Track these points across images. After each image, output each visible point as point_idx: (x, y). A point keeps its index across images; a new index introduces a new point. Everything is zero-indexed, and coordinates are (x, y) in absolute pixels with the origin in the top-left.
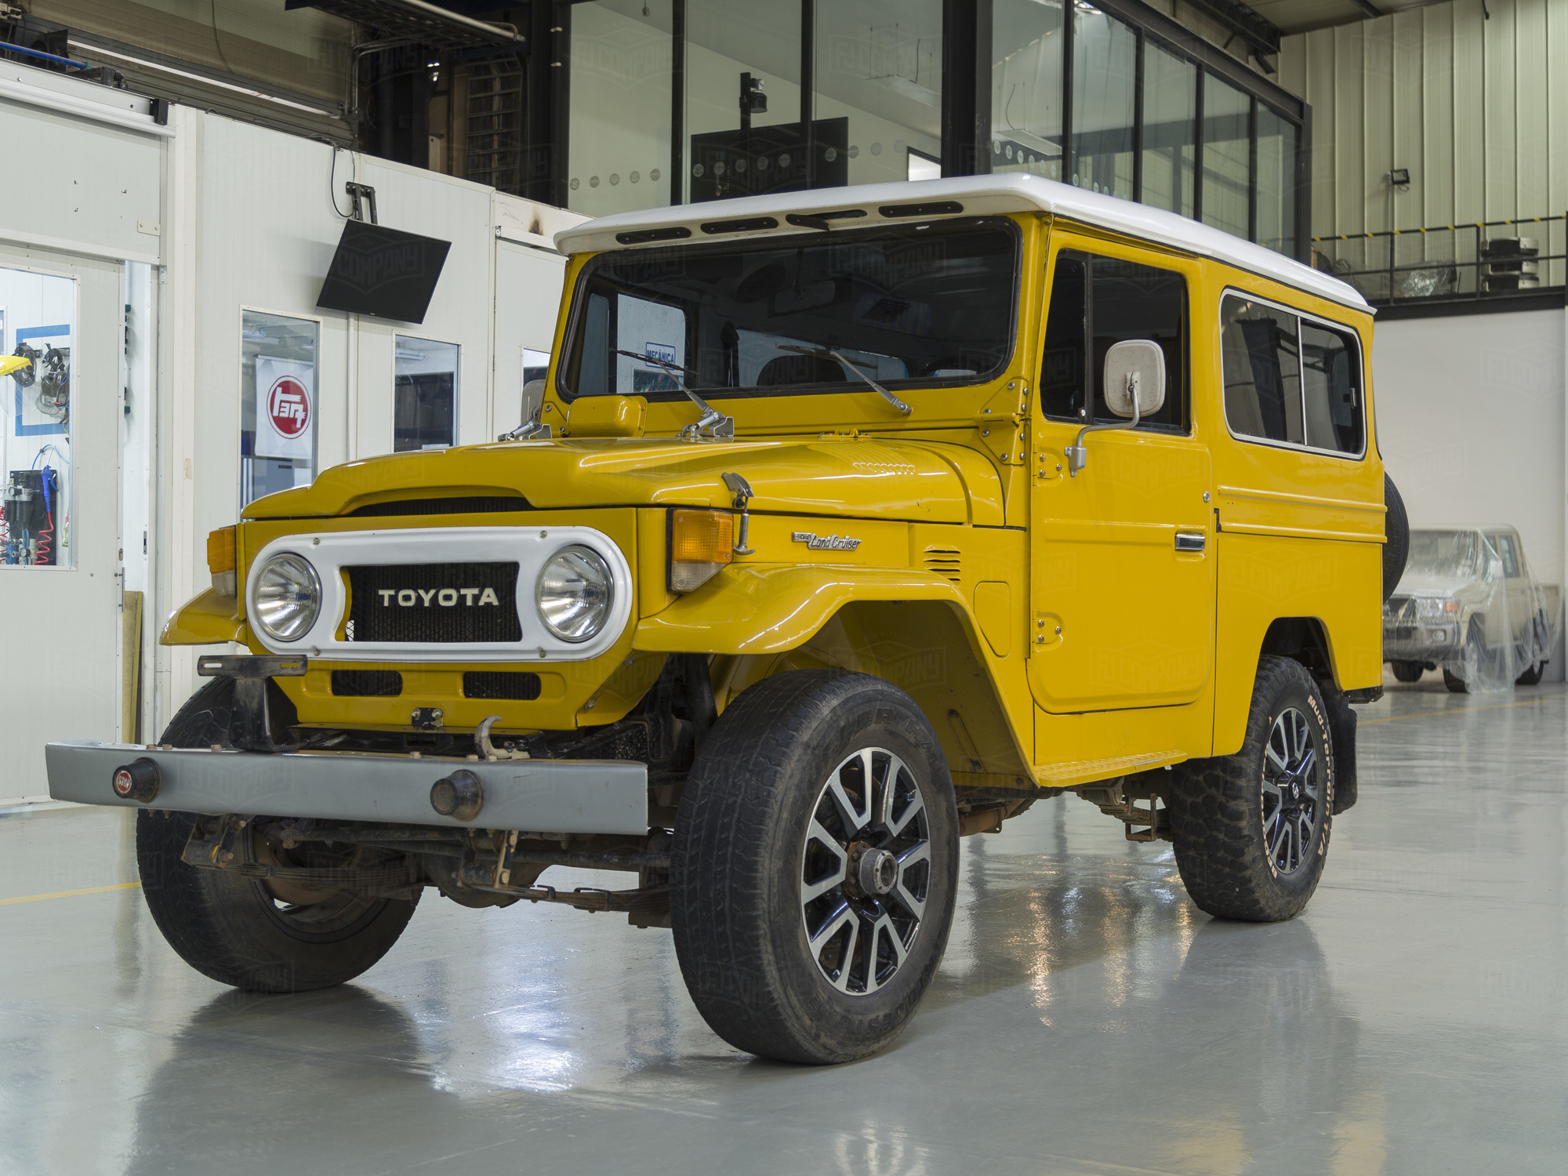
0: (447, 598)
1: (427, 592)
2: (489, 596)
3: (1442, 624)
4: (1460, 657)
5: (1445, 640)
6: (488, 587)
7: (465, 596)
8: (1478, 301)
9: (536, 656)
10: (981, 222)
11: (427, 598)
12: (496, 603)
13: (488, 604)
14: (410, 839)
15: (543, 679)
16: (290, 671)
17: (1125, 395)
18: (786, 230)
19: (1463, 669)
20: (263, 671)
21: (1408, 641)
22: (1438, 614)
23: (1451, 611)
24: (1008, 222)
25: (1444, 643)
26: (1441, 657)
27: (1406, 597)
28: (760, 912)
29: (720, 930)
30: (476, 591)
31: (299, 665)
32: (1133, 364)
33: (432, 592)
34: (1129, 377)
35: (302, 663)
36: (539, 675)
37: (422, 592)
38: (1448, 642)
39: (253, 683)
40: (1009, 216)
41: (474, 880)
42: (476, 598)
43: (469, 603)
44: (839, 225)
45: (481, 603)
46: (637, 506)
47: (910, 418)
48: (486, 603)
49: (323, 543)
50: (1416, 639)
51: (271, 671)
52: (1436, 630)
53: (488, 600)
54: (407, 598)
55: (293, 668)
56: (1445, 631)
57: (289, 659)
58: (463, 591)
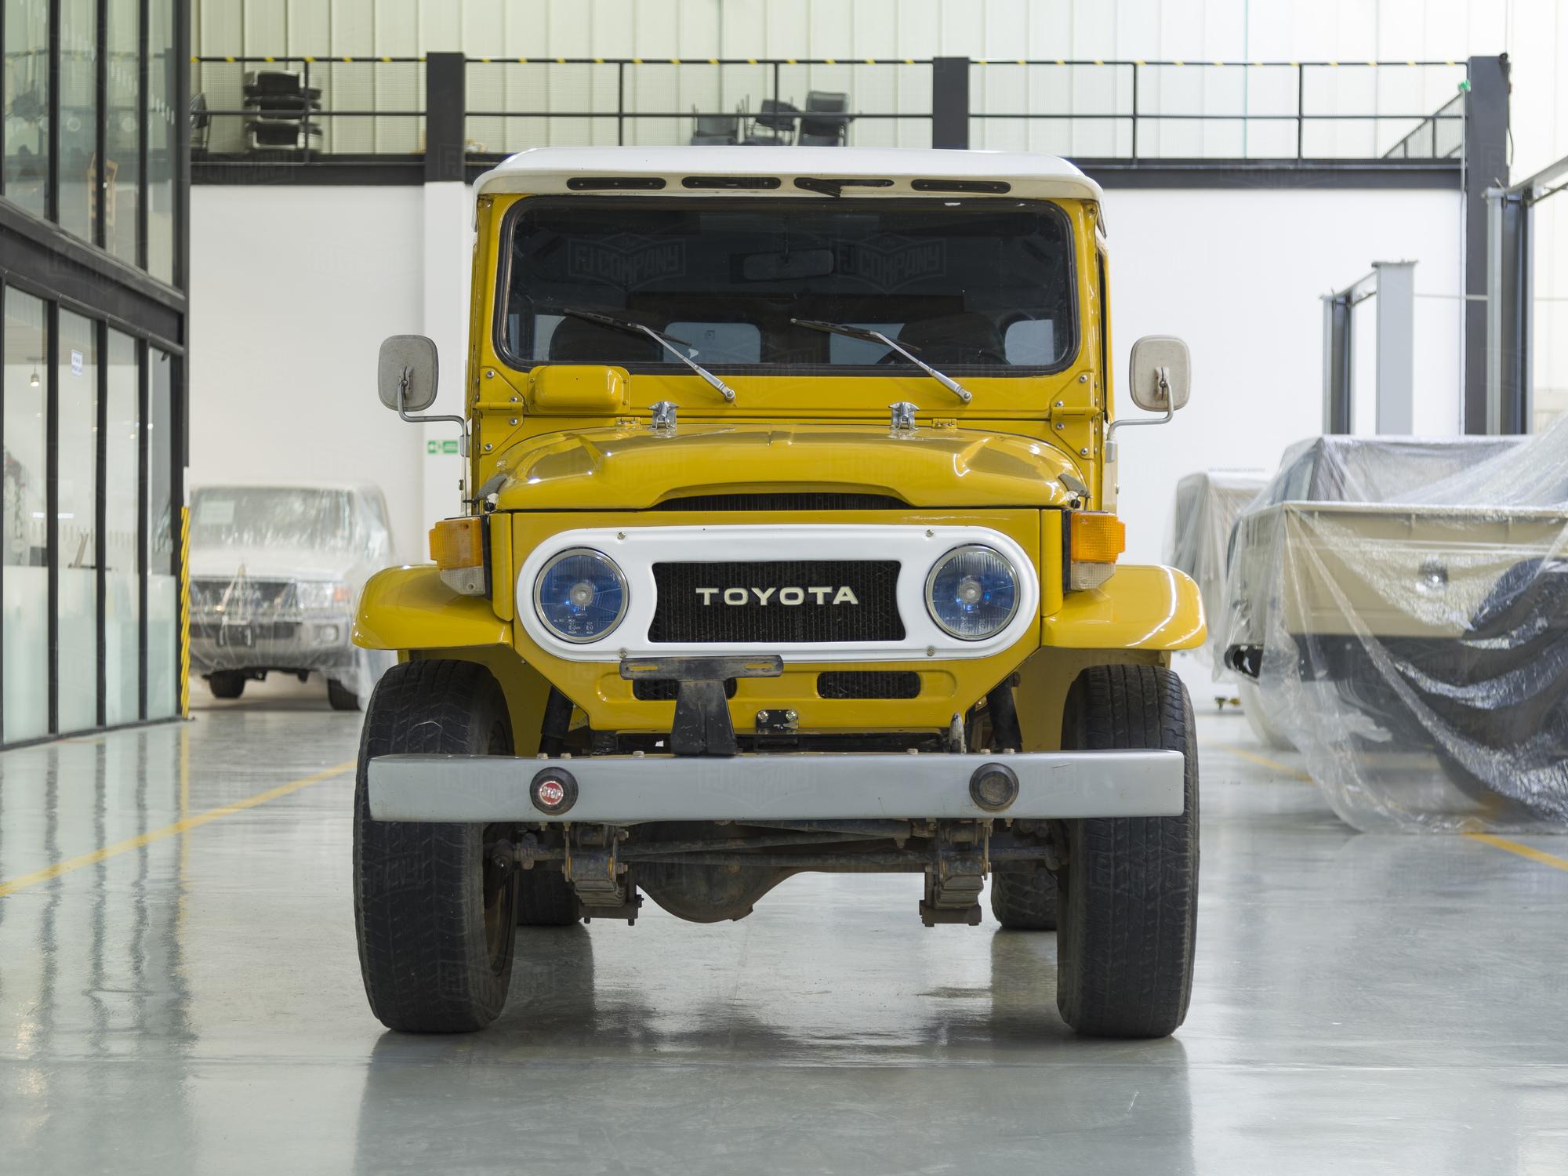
0: (792, 596)
1: (764, 591)
2: (845, 595)
3: (333, 617)
4: (354, 662)
5: (337, 638)
6: (845, 585)
7: (815, 595)
8: (306, 167)
9: (924, 655)
10: (1022, 205)
11: (764, 597)
12: (854, 601)
13: (845, 605)
14: (704, 849)
15: (925, 678)
16: (760, 673)
17: (1156, 391)
18: (787, 191)
19: (354, 678)
20: (721, 673)
21: (289, 641)
22: (327, 604)
23: (343, 600)
24: (1054, 208)
25: (336, 644)
26: (331, 662)
27: (284, 581)
28: (1187, 889)
29: (1149, 907)
30: (829, 590)
31: (772, 666)
32: (1162, 359)
33: (771, 591)
34: (1160, 373)
35: (776, 663)
36: (919, 673)
37: (756, 591)
38: (340, 643)
39: (708, 685)
40: (1052, 201)
41: (959, 871)
42: (829, 598)
43: (820, 601)
44: (852, 193)
45: (836, 602)
46: (1041, 508)
47: (969, 407)
48: (841, 602)
49: (630, 538)
50: (300, 639)
51: (733, 673)
52: (326, 626)
53: (845, 599)
54: (736, 596)
55: (763, 669)
56: (336, 627)
57: (756, 660)
58: (811, 590)
